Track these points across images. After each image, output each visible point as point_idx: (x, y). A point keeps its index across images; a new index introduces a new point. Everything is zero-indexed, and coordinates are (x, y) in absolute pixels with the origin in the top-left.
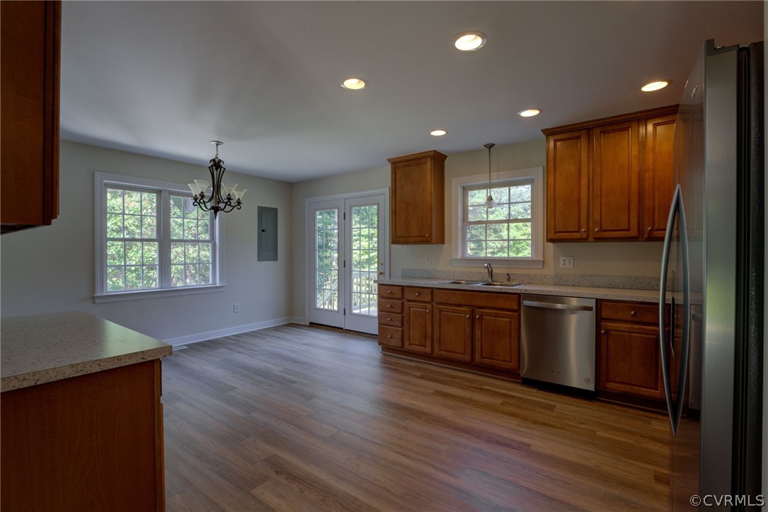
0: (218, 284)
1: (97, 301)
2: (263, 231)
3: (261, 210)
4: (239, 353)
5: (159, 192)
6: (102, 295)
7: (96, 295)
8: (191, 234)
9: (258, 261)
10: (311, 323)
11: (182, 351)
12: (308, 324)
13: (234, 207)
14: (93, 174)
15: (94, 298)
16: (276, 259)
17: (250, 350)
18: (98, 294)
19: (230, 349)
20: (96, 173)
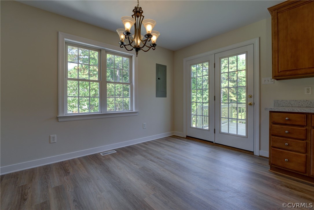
0: (134, 111)
1: (60, 120)
2: (159, 79)
3: (158, 66)
4: (151, 160)
5: (100, 51)
6: (63, 116)
7: (59, 116)
8: (119, 91)
9: (156, 97)
10: (187, 136)
11: (113, 155)
12: (185, 137)
13: (150, 48)
14: (58, 32)
15: (57, 118)
16: (166, 97)
17: (158, 158)
18: (60, 115)
19: (144, 156)
20: (59, 32)
